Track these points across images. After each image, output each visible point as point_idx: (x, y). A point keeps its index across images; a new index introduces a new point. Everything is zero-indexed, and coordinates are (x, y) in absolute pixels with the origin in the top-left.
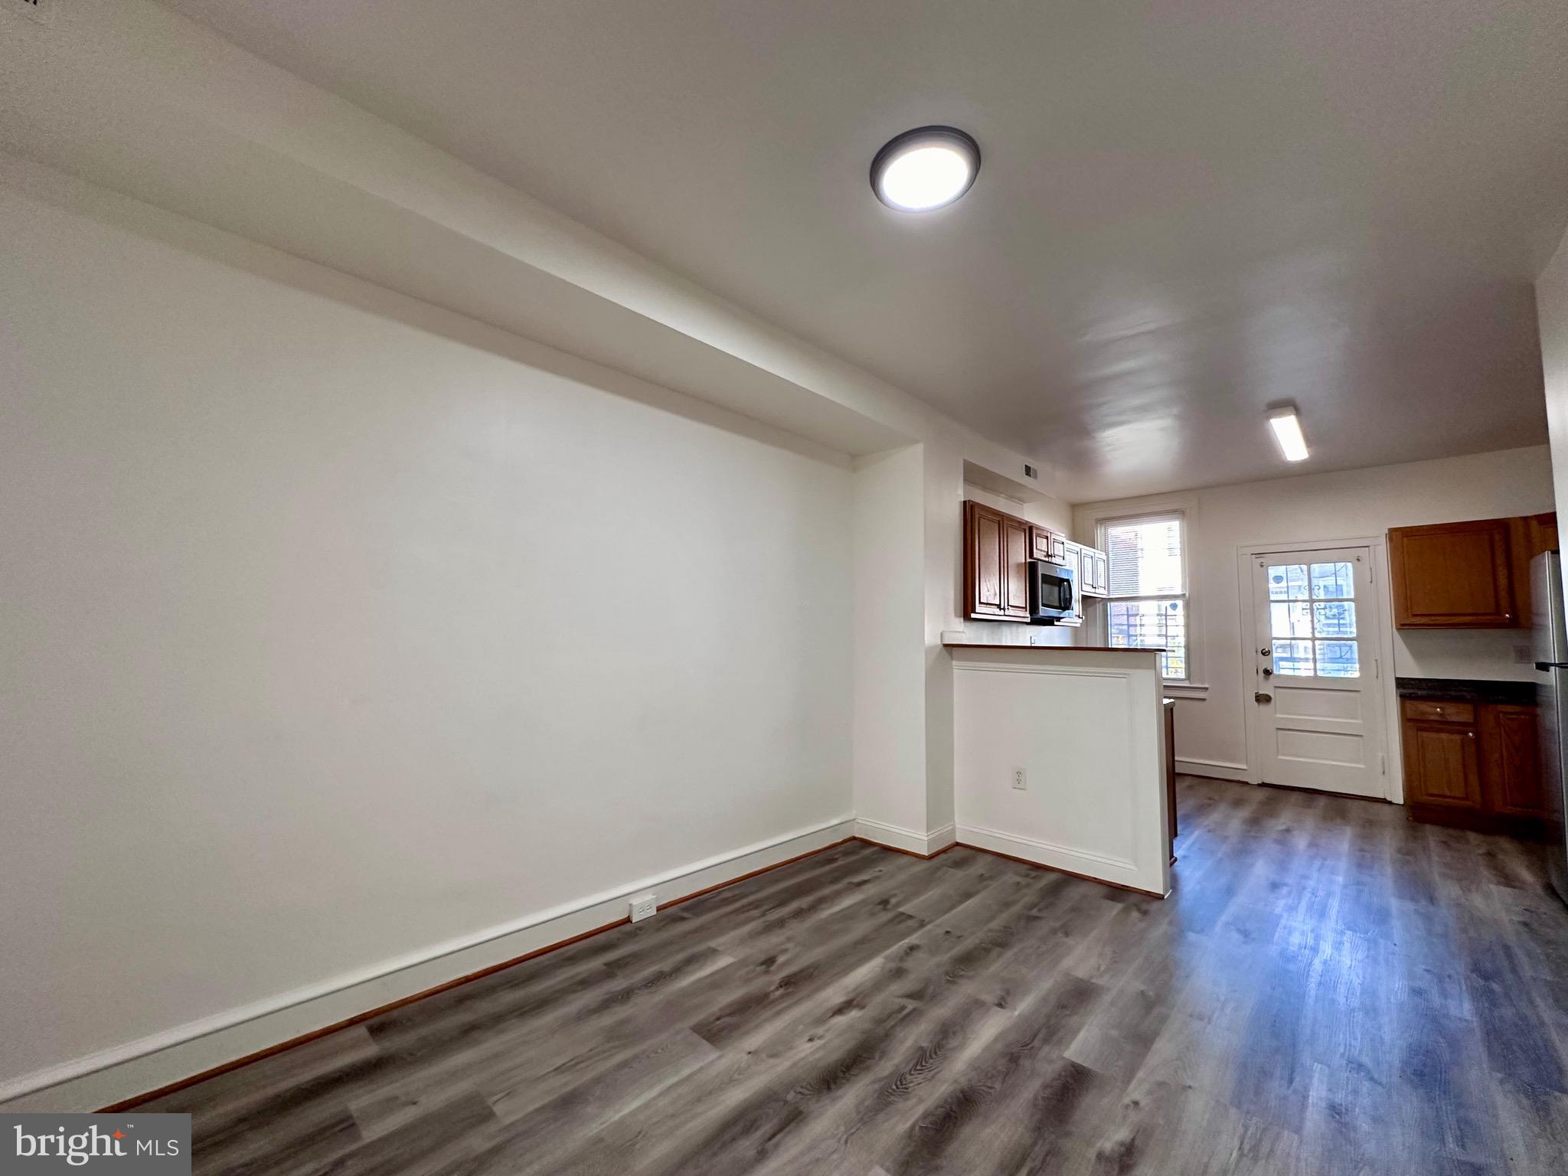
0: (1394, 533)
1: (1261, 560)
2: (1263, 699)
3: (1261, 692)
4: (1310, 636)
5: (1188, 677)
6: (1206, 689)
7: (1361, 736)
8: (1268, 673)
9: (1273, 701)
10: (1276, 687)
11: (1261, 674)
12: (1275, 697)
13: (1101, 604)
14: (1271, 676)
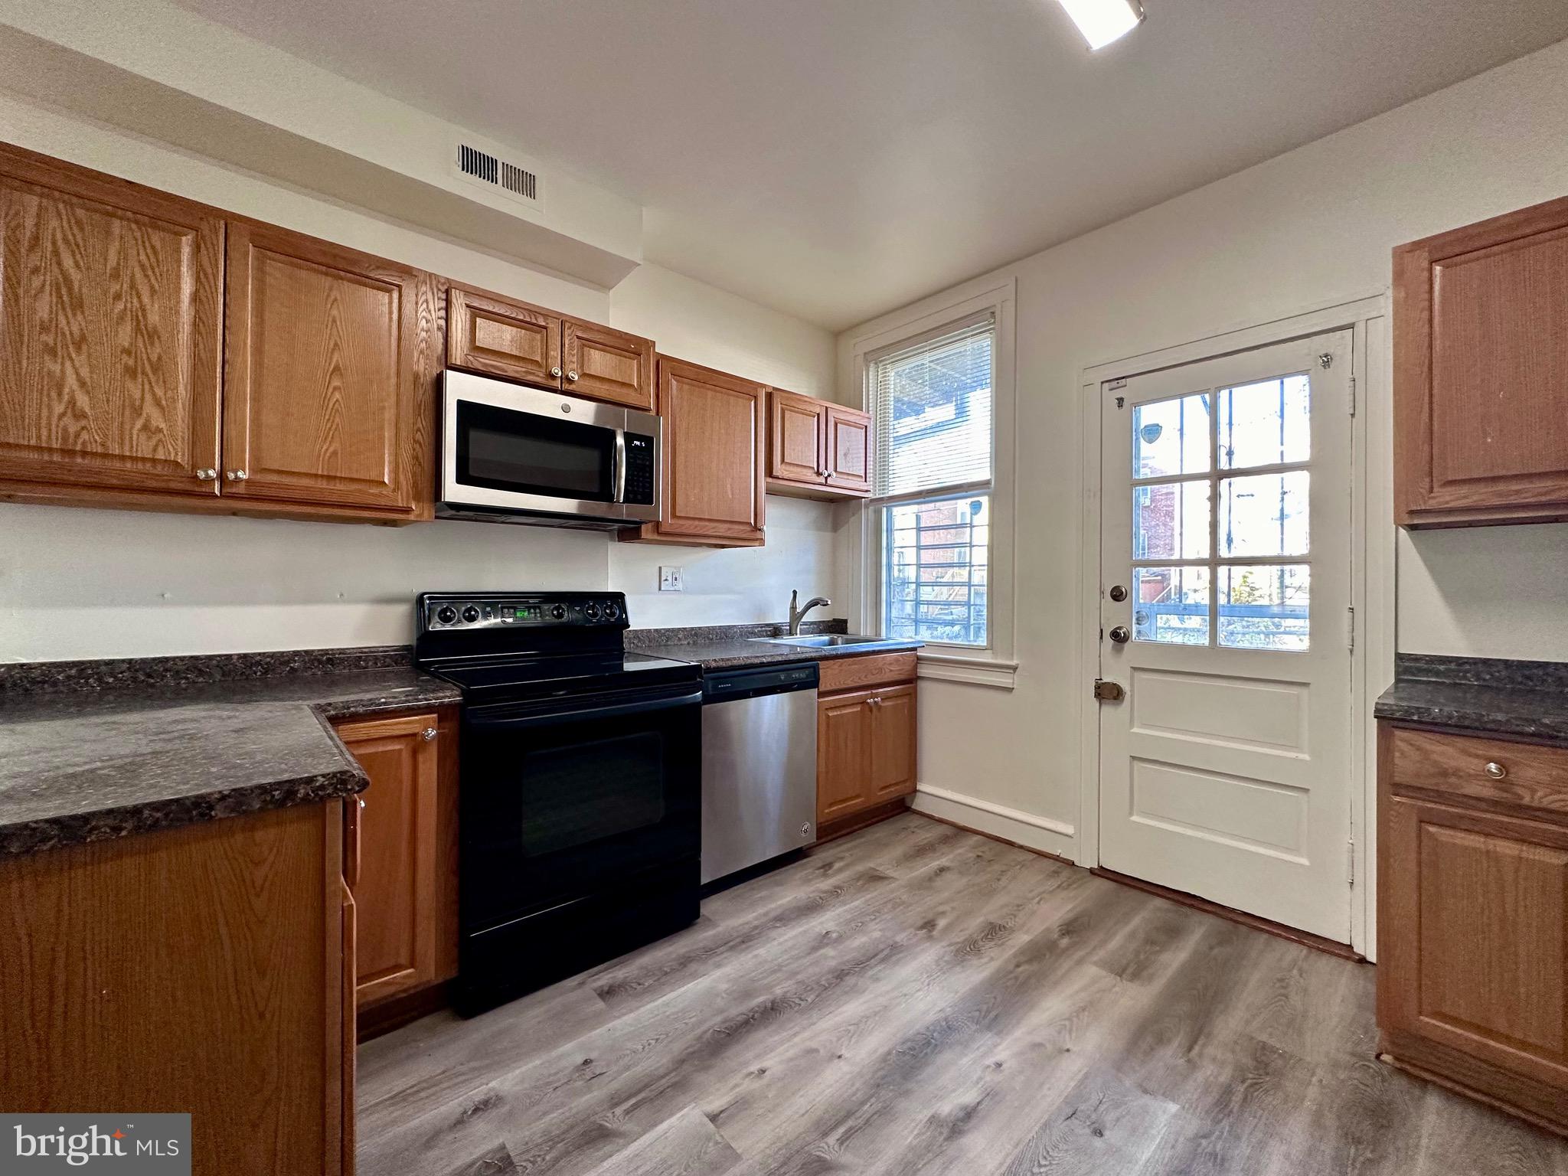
0: (1408, 257)
1: (1119, 394)
2: (1109, 693)
3: (1105, 680)
4: (1206, 554)
5: (990, 647)
6: (1015, 669)
7: (1306, 790)
8: (1119, 638)
9: (1127, 698)
10: (1135, 669)
11: (1109, 642)
12: (1132, 691)
13: (871, 508)
14: (1127, 645)
